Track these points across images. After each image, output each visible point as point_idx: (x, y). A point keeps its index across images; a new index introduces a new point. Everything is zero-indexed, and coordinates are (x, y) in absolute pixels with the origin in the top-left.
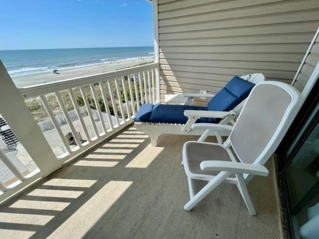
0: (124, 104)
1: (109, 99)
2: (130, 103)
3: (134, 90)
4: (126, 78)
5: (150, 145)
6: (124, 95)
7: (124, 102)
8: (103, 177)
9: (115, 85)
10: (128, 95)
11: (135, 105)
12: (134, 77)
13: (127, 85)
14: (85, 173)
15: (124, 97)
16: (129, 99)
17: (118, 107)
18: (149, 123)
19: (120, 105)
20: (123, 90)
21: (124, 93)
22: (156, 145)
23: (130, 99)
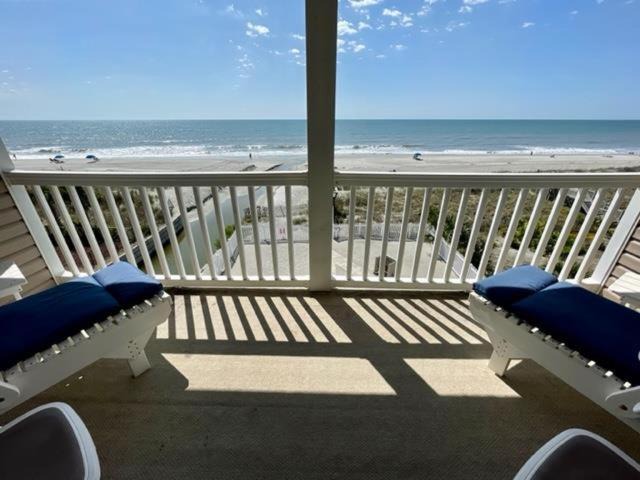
0: (513, 251)
1: (484, 228)
2: (528, 254)
3: (558, 228)
4: (552, 196)
5: (486, 362)
6: (523, 231)
7: (515, 246)
8: (363, 344)
9: (513, 205)
10: (536, 235)
11: (541, 264)
12: (577, 198)
13: (545, 212)
14: (347, 320)
15: (522, 235)
16: (533, 245)
17: (495, 251)
18: (505, 313)
19: (503, 249)
20: (528, 219)
21: (528, 227)
22: (501, 374)
23: (536, 247)
